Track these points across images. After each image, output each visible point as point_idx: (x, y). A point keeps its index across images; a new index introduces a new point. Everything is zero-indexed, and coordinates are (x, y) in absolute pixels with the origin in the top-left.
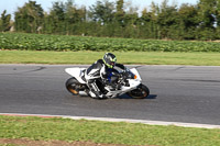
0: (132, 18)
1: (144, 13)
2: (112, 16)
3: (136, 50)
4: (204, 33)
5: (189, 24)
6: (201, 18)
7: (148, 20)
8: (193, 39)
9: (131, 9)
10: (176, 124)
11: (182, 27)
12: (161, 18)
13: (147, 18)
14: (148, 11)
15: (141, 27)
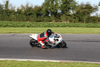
0: (12, 12)
1: (18, 9)
2: (3, 11)
3: (14, 27)
4: (45, 19)
5: (38, 15)
6: (43, 12)
7: (20, 13)
8: (40, 21)
9: (12, 8)
10: (31, 60)
11: (35, 16)
12: (26, 12)
13: (19, 12)
14: (20, 9)
15: (17, 16)
